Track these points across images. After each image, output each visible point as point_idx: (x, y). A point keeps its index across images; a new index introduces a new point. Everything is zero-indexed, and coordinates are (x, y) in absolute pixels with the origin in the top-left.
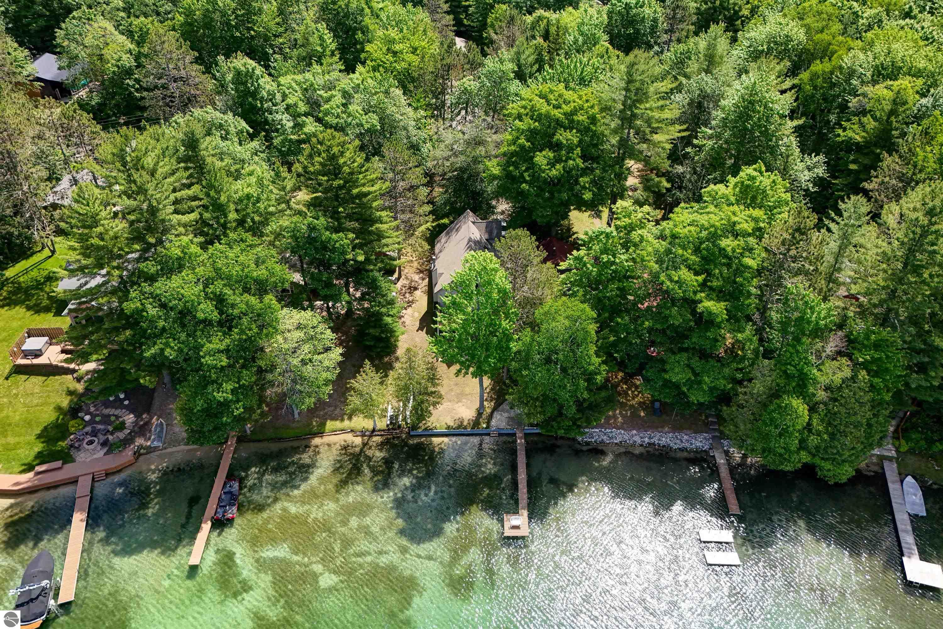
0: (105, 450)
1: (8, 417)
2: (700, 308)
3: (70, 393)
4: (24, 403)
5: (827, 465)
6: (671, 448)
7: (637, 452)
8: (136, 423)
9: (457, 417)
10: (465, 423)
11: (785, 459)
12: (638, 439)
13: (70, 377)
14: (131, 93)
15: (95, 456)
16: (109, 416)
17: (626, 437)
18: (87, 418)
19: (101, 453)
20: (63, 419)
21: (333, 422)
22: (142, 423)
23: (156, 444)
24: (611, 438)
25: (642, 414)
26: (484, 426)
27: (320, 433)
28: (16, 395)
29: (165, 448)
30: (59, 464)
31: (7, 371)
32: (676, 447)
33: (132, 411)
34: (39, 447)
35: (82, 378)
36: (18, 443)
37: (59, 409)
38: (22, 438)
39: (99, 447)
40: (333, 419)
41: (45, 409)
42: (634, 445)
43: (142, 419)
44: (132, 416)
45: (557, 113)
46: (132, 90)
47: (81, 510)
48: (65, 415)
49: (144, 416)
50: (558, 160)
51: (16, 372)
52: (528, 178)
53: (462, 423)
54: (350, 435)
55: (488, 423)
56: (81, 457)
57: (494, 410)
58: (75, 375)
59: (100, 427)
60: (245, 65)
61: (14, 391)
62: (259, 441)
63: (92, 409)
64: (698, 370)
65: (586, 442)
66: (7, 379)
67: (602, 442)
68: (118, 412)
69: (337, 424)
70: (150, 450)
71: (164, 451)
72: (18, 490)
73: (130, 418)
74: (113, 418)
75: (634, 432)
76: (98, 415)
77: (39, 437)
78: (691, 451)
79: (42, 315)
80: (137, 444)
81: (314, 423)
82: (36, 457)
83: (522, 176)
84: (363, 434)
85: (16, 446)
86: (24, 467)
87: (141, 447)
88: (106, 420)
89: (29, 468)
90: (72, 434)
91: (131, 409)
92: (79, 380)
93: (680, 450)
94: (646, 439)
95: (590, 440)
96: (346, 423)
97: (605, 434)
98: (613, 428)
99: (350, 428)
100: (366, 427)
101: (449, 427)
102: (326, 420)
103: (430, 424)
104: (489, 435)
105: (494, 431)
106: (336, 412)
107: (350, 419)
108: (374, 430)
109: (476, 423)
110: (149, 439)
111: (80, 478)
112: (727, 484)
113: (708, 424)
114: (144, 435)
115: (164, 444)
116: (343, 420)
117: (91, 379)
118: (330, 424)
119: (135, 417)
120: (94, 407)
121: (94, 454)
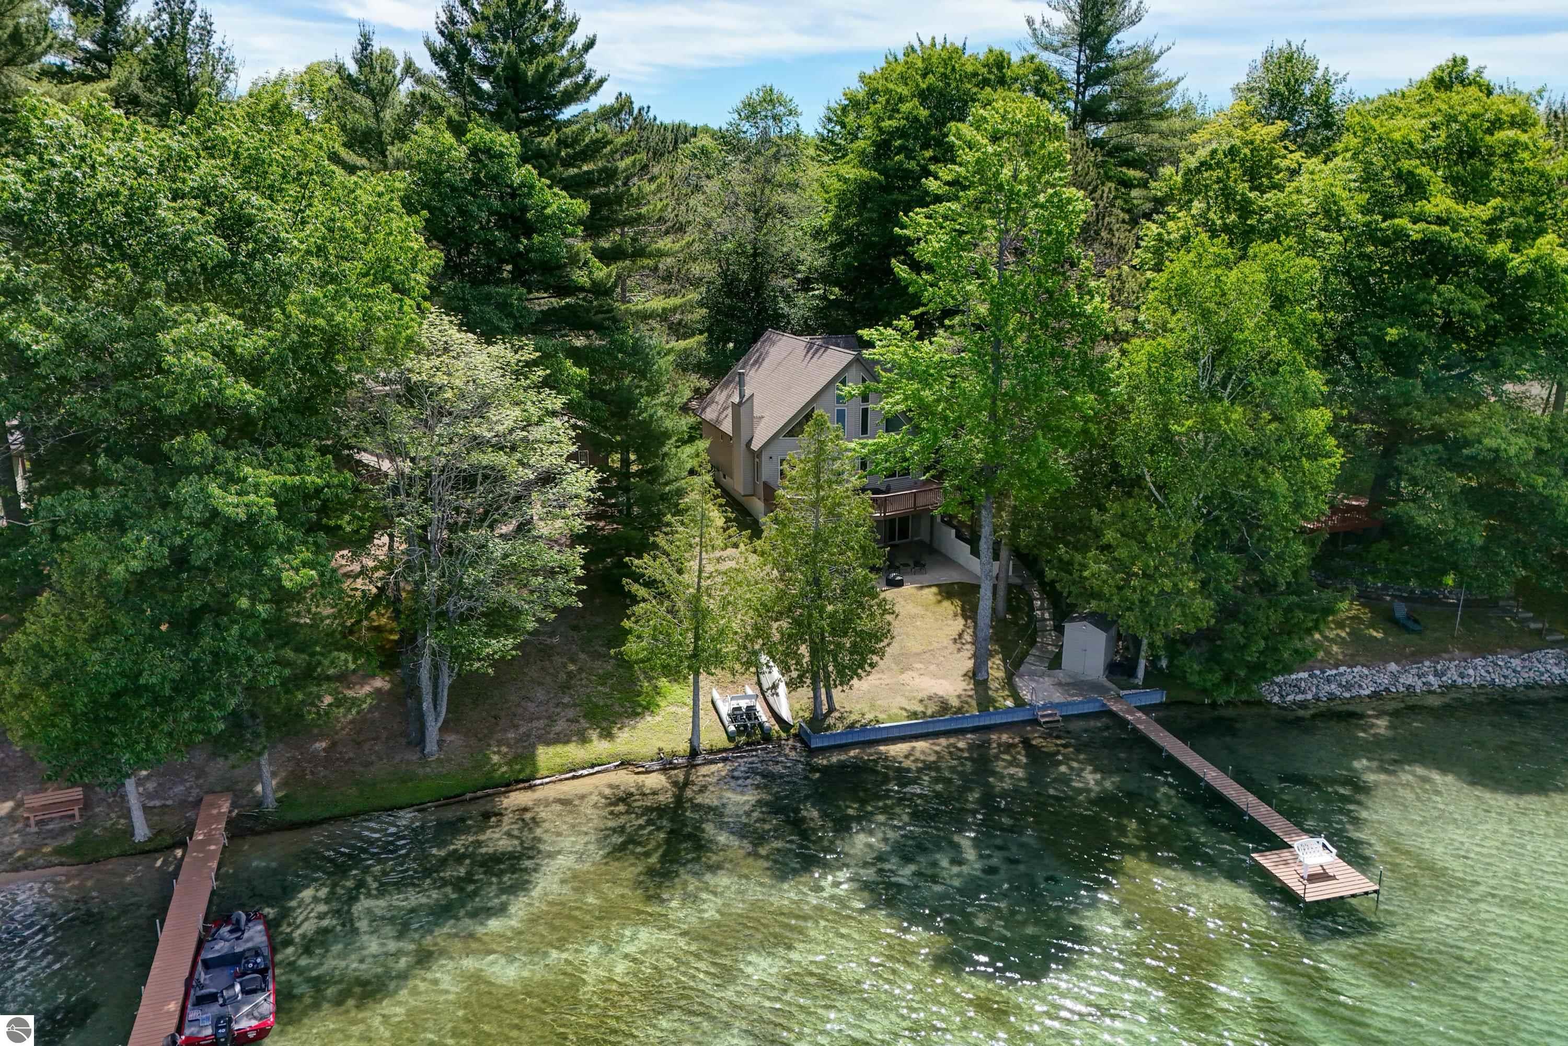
6: (1503, 687)
9: (921, 696)
10: (955, 703)
12: (1412, 681)
17: (1385, 680)
21: (559, 749)
24: (1348, 687)
25: (1377, 635)
26: (1009, 703)
27: (526, 781)
32: (1511, 683)
40: (558, 737)
42: (1411, 693)
53: (945, 703)
54: (622, 772)
55: (1015, 695)
57: (1012, 670)
62: (311, 824)
65: (1295, 702)
67: (1332, 697)
69: (573, 752)
75: (1393, 667)
78: (1552, 687)
81: (495, 758)
84: (666, 764)
93: (1527, 687)
94: (1431, 679)
95: (1300, 697)
96: (599, 747)
97: (1329, 681)
98: (1336, 666)
99: (614, 757)
100: (667, 748)
101: (915, 715)
102: (533, 747)
103: (854, 717)
104: (1035, 722)
105: (1045, 707)
106: (558, 729)
107: (607, 735)
108: (694, 752)
109: (985, 701)
113: (1537, 633)
116: (584, 741)
118: (547, 756)
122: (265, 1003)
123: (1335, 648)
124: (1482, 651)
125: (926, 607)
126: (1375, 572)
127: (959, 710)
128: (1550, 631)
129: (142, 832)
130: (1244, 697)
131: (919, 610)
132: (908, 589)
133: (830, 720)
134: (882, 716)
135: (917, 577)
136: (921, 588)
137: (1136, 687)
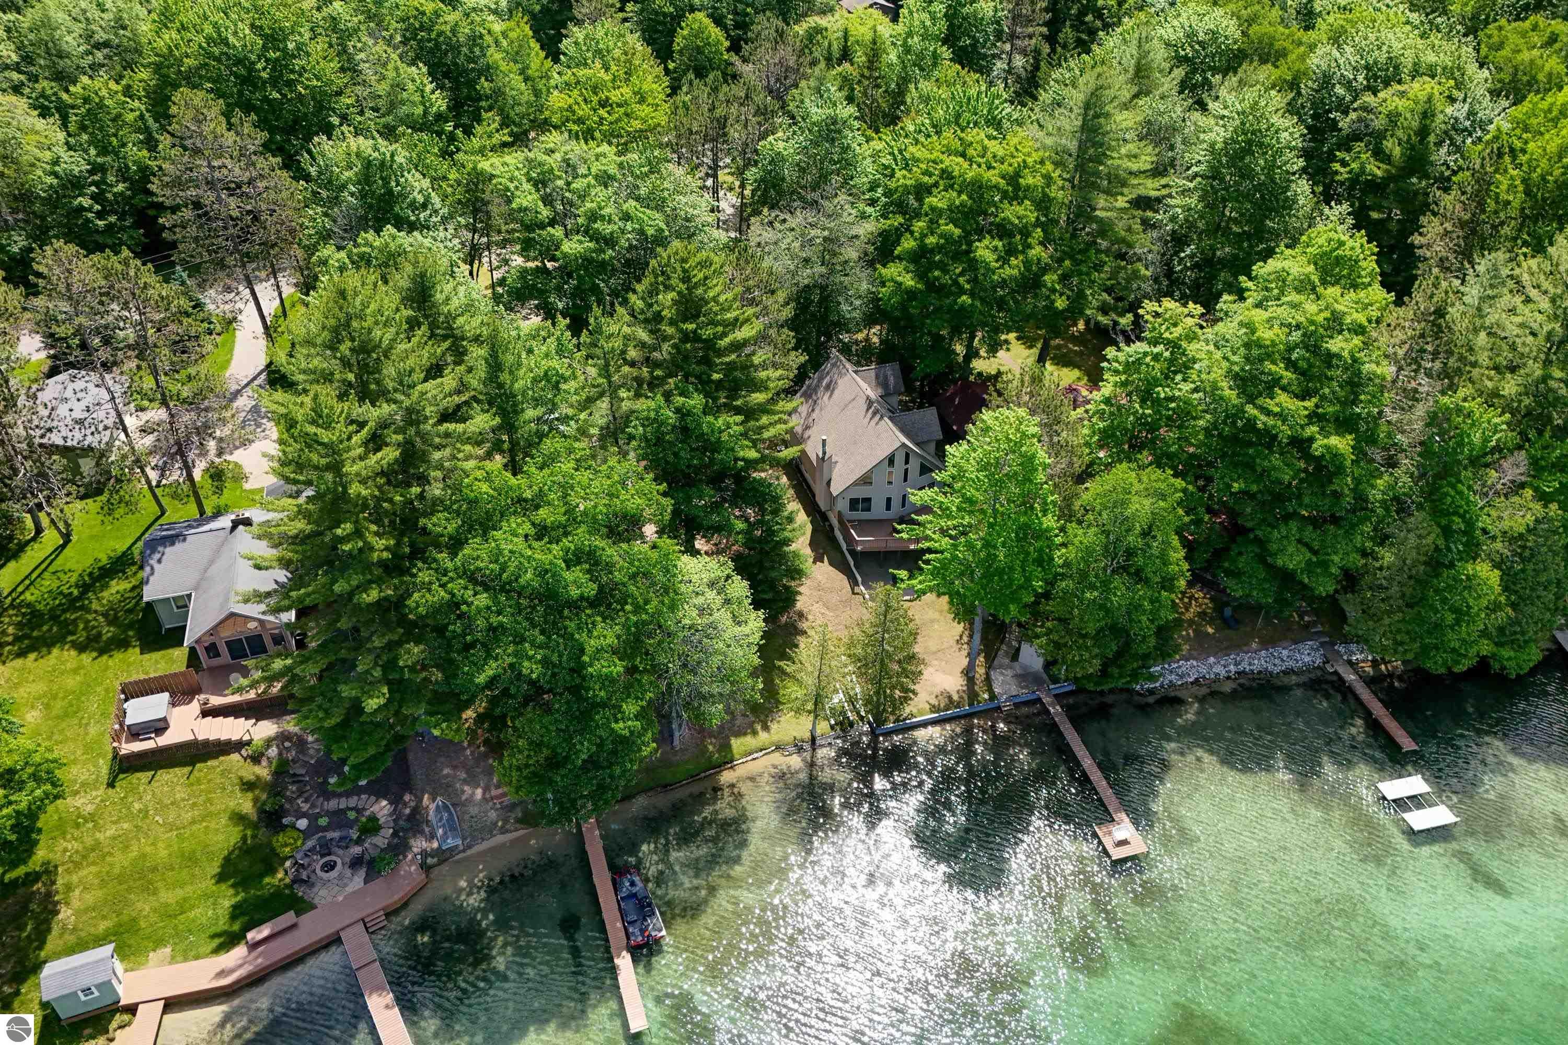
0: (362, 873)
1: (144, 856)
2: (1318, 447)
3: (248, 786)
4: (165, 824)
5: (1506, 653)
6: (1271, 673)
7: (1228, 687)
8: (396, 814)
9: (937, 690)
10: (955, 697)
11: (1460, 655)
12: (1218, 669)
13: (235, 757)
14: (88, 221)
15: (350, 889)
16: (342, 812)
17: (1203, 670)
18: (303, 823)
19: (357, 881)
20: (254, 837)
21: (741, 739)
22: (407, 811)
23: (451, 842)
24: (1181, 677)
25: (1210, 630)
26: (986, 696)
27: (727, 762)
28: (145, 812)
29: (470, 847)
30: (289, 918)
31: (105, 771)
32: (1277, 670)
33: (380, 795)
34: (228, 898)
35: (262, 754)
36: (185, 900)
37: (239, 818)
38: (189, 888)
39: (348, 872)
40: (740, 733)
41: (213, 825)
42: (1217, 680)
43: (404, 805)
44: (384, 803)
45: (993, 177)
46: (90, 215)
47: (378, 989)
48: (255, 826)
49: (407, 797)
50: (1011, 251)
51: (122, 770)
52: (967, 286)
53: (950, 698)
54: (777, 754)
55: (990, 690)
56: (321, 895)
57: (989, 666)
58: (244, 752)
59: (330, 835)
60: (376, 149)
61: (137, 806)
63: (305, 807)
64: (1316, 545)
65: (1148, 690)
66: (111, 785)
67: (1170, 685)
68: (353, 802)
69: (749, 742)
70: (443, 856)
71: (469, 852)
72: (234, 983)
73: (382, 808)
74: (352, 815)
75: (1212, 660)
76: (319, 815)
77: (221, 878)
78: (1301, 671)
79: (118, 656)
80: (415, 850)
81: (711, 748)
82: (233, 917)
83: (956, 282)
84: (799, 748)
85: (183, 906)
86: (217, 941)
87: (425, 854)
88: (339, 819)
89: (229, 941)
90: (287, 858)
91: (377, 790)
92: (256, 759)
93: (1285, 673)
94: (1232, 667)
95: (1153, 686)
96: (763, 736)
97: (1171, 672)
98: (1179, 660)
99: (772, 744)
100: (799, 735)
101: (933, 710)
102: (728, 738)
104: (999, 710)
105: (1005, 698)
106: (738, 722)
107: (766, 728)
108: (813, 739)
109: (972, 695)
110: (432, 836)
111: (342, 934)
112: (1378, 710)
113: (1307, 626)
114: (422, 832)
115: (464, 839)
116: (755, 733)
117: (280, 754)
118: (738, 744)
119: (391, 803)
120: (306, 801)
121: (346, 885)
123: (1183, 645)
124: (1267, 644)
125: (939, 614)
127: (957, 700)
128: (1315, 624)
131: (936, 615)
134: (915, 711)
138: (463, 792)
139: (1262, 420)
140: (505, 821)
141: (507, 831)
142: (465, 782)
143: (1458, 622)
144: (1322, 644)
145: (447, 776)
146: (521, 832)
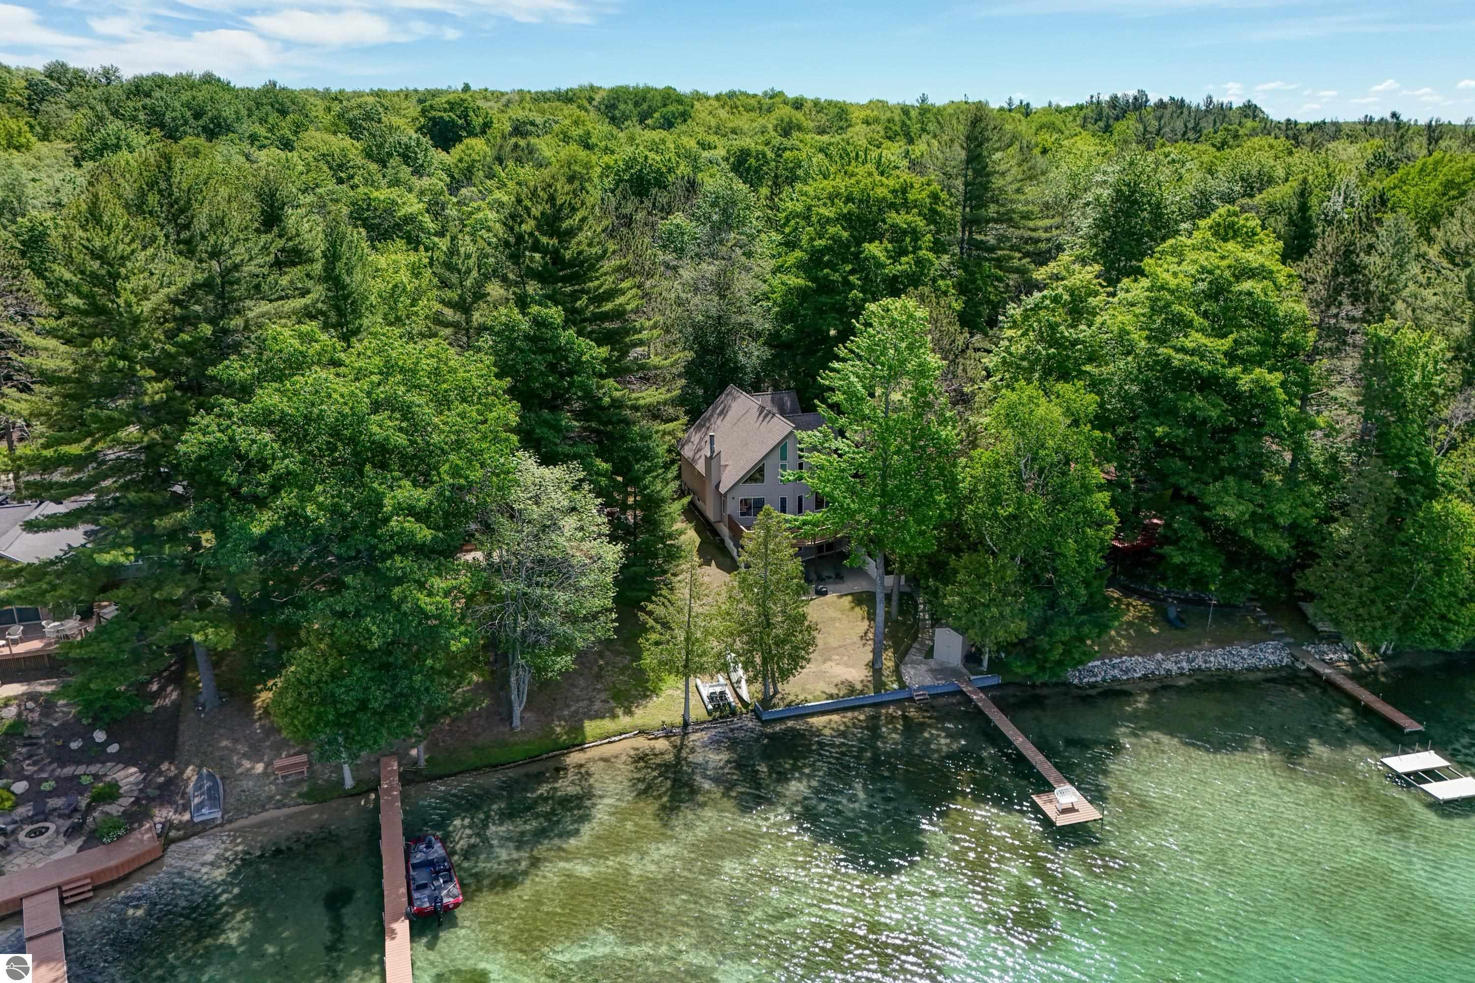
0: (79, 842)
6: (1232, 670)
8: (145, 782)
9: (837, 680)
10: (859, 687)
12: (1170, 666)
15: (54, 857)
16: (76, 778)
17: (1152, 666)
18: (19, 786)
19: (69, 849)
21: (598, 722)
22: (161, 779)
23: (205, 815)
24: (1126, 672)
25: (1154, 631)
26: (895, 686)
27: (579, 745)
29: (231, 821)
32: (1237, 667)
33: (130, 763)
39: (62, 839)
40: (597, 717)
42: (1168, 676)
43: (161, 773)
44: (133, 770)
49: (164, 767)
50: (900, 253)
53: (851, 686)
54: (641, 739)
55: (900, 680)
56: (17, 864)
57: (899, 661)
59: (52, 802)
62: (448, 776)
63: (29, 769)
65: (1088, 684)
67: (1115, 679)
68: (94, 768)
69: (608, 725)
70: (194, 828)
71: (230, 826)
73: (129, 776)
74: (85, 780)
75: (1159, 656)
76: (45, 780)
78: (1266, 670)
80: (157, 820)
81: (558, 730)
84: (667, 732)
87: (168, 825)
88: (69, 786)
91: (128, 759)
93: (1249, 670)
94: (1184, 664)
95: (1093, 680)
96: (624, 721)
97: (1114, 667)
98: (1121, 656)
99: (634, 728)
100: (668, 721)
101: (831, 696)
102: (581, 721)
103: (792, 698)
104: (911, 699)
105: (919, 689)
106: (596, 707)
107: (629, 712)
108: (686, 724)
109: (879, 684)
110: (186, 807)
111: (26, 904)
112: (1366, 696)
113: (1266, 629)
114: (171, 802)
115: (225, 812)
116: (614, 716)
117: (19, 714)
118: (591, 727)
119: (141, 772)
120: (35, 764)
121: (51, 853)
122: (454, 888)
123: (1123, 642)
124: (1222, 642)
125: (842, 611)
126: (1164, 579)
127: (862, 692)
128: (1274, 627)
129: (349, 783)
130: (1054, 680)
131: (838, 614)
132: (831, 597)
133: (775, 701)
134: (810, 697)
135: (838, 587)
136: (841, 596)
137: (982, 673)
138: (240, 765)
139: (1178, 360)
140: (286, 795)
141: (284, 806)
142: (244, 755)
143: (1438, 573)
144: (1288, 645)
145: (226, 747)
146: (303, 808)
